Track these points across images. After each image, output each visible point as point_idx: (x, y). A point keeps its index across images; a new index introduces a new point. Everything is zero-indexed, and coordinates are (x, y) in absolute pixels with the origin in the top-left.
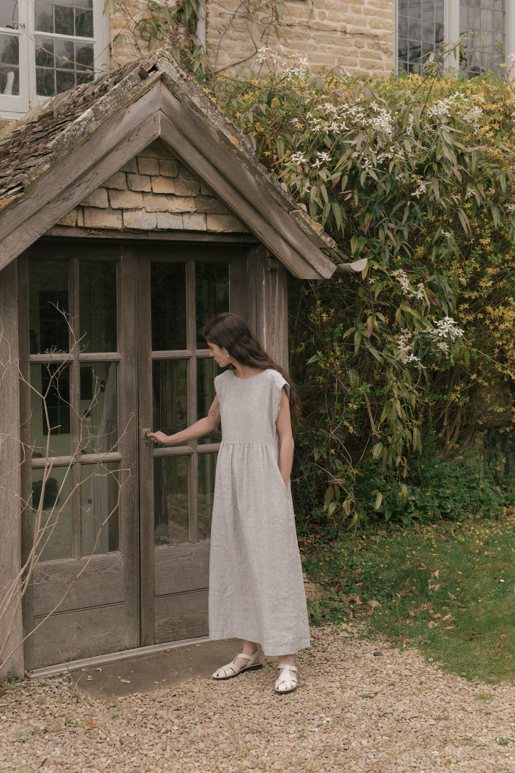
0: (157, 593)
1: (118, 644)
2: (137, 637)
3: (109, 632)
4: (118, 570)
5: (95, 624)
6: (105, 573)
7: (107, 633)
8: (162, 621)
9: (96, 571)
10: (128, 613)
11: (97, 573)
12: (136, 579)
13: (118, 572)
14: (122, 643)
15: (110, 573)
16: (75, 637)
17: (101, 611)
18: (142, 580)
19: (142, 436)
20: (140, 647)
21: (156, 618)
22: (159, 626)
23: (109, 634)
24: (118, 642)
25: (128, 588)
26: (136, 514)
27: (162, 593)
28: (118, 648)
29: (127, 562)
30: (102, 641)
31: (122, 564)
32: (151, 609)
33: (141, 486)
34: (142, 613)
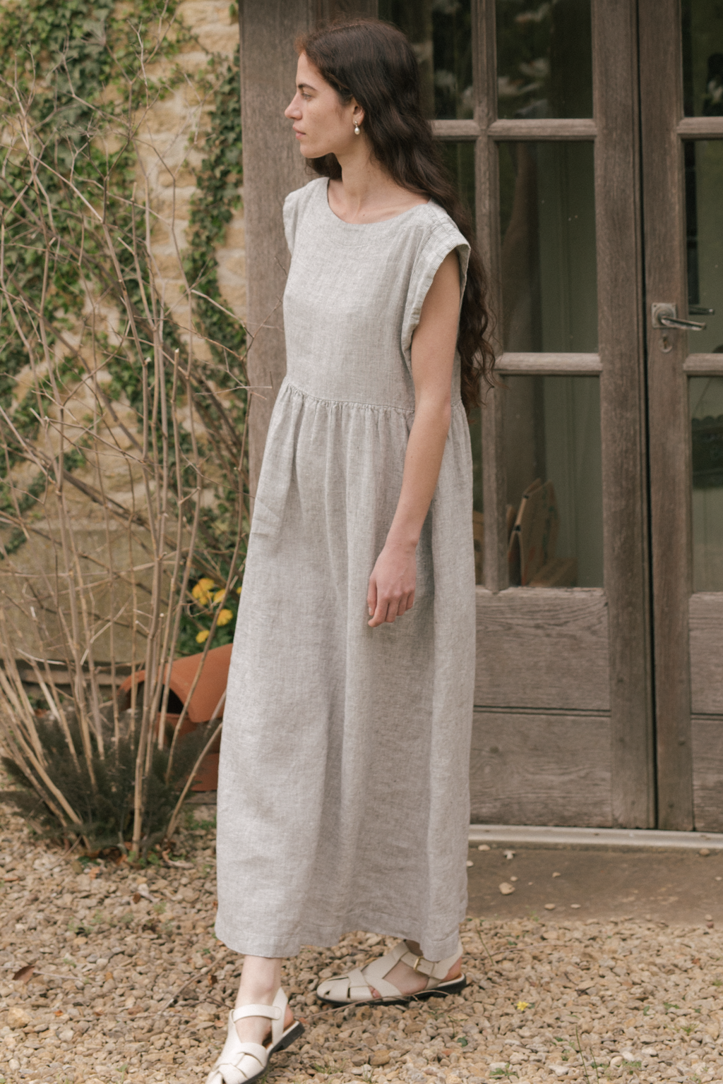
0: (697, 706)
1: (597, 810)
2: (645, 803)
3: (573, 777)
4: (594, 633)
5: (535, 749)
6: (560, 635)
7: (566, 778)
8: (712, 779)
9: (537, 627)
10: (622, 740)
11: (540, 632)
12: (641, 663)
13: (594, 638)
14: (607, 809)
15: (573, 637)
16: (487, 770)
17: (550, 724)
18: (658, 669)
19: (653, 321)
20: (656, 828)
21: (696, 766)
22: (703, 788)
23: (571, 781)
24: (595, 804)
25: (620, 681)
26: (640, 508)
27: (712, 709)
28: (597, 820)
29: (617, 617)
30: (556, 793)
31: (604, 620)
32: (682, 744)
33: (652, 441)
34: (660, 749)
